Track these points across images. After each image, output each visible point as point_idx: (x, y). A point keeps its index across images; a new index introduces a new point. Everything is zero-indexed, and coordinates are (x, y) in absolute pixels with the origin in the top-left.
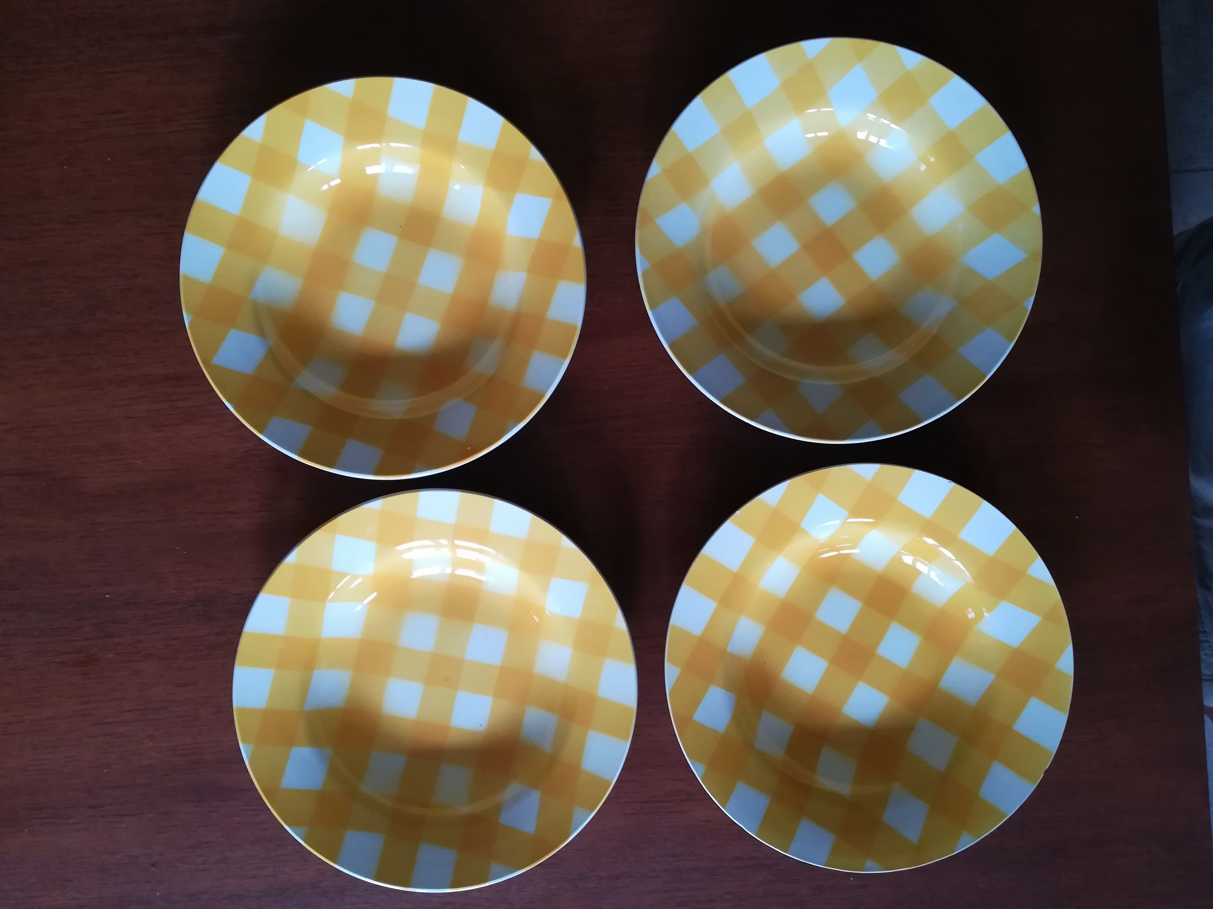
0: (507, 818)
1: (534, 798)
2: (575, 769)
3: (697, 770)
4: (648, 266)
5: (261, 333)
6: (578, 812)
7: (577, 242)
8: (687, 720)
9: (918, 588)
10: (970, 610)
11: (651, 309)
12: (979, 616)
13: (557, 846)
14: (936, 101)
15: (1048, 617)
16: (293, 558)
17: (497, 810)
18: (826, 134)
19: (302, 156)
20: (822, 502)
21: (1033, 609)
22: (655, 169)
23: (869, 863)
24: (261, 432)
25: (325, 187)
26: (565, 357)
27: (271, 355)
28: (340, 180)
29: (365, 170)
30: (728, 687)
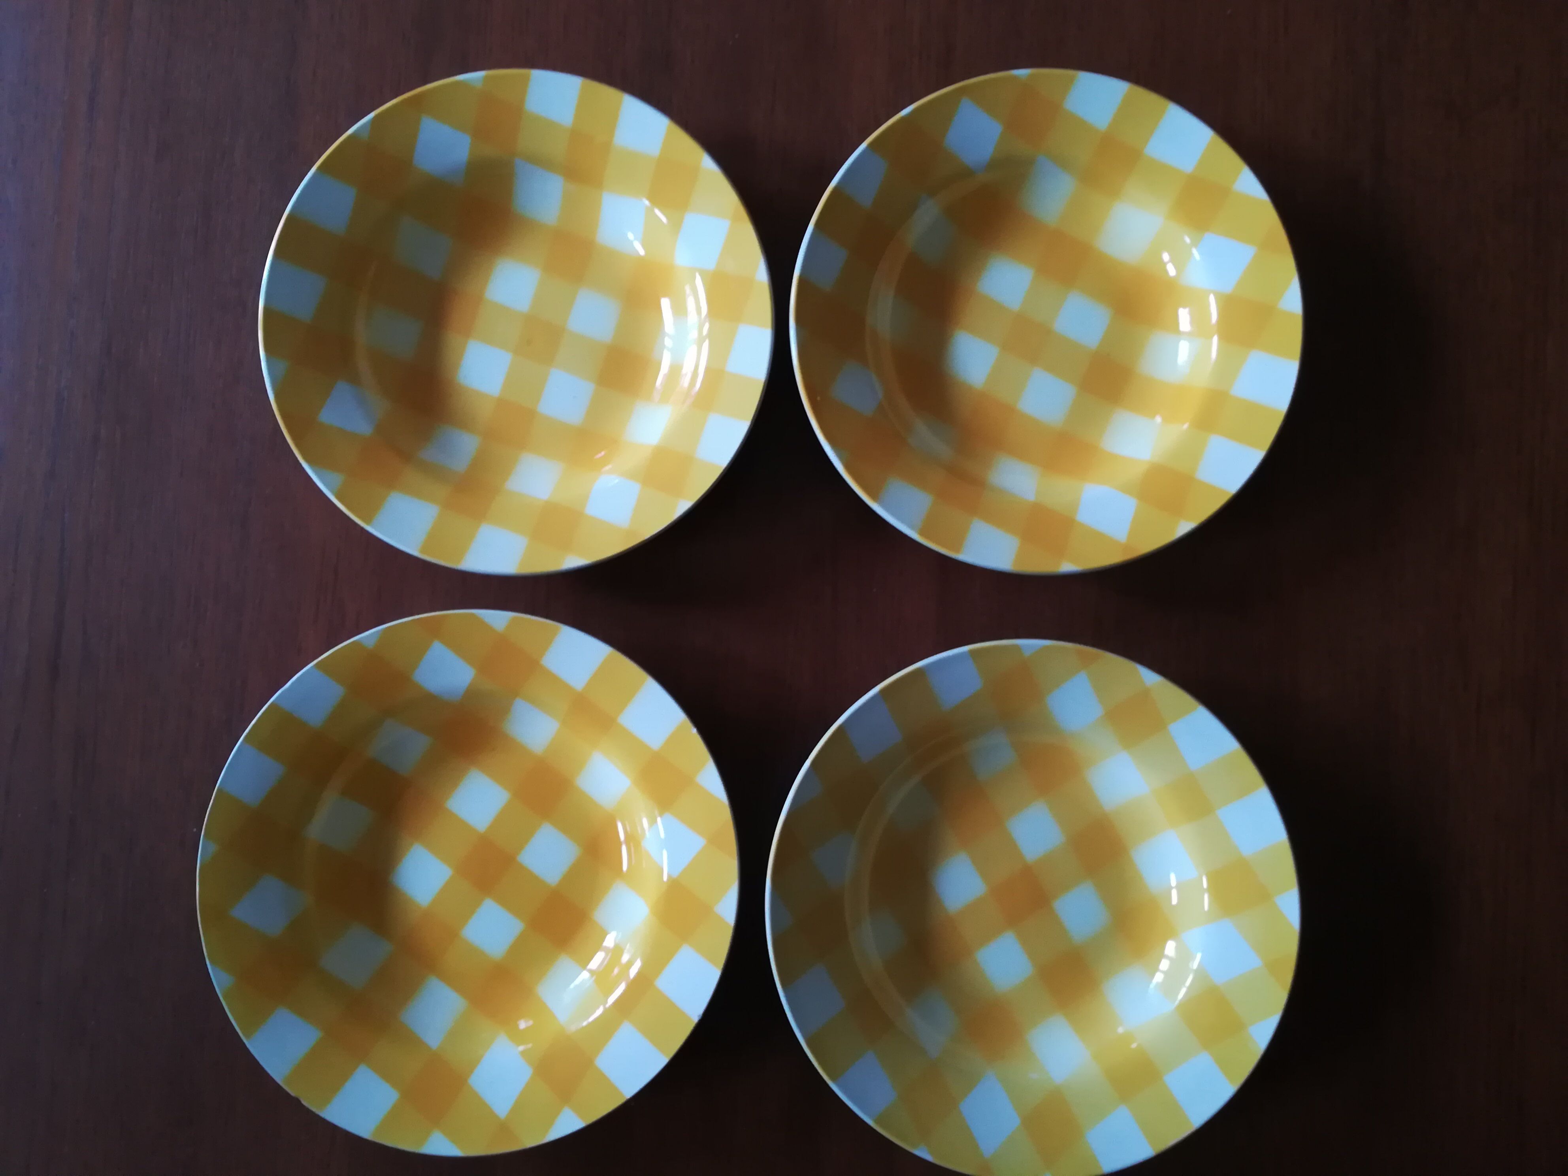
0: (342, 390)
1: (363, 427)
2: (391, 482)
3: (368, 636)
4: (1027, 654)
5: (994, 164)
6: (338, 479)
7: (1067, 567)
8: (434, 631)
9: (564, 963)
10: (531, 1023)
11: (972, 652)
12: (517, 1037)
13: (297, 445)
14: (1203, 1061)
15: (503, 1128)
16: (708, 164)
17: (354, 379)
18: (1174, 901)
19: (1211, 239)
20: (695, 843)
21: (518, 1107)
22: (1150, 678)
23: (213, 848)
24: (871, 145)
25: (1166, 257)
26: (921, 533)
27: (966, 173)
28: (1174, 276)
29: (1184, 307)
30: (472, 694)
